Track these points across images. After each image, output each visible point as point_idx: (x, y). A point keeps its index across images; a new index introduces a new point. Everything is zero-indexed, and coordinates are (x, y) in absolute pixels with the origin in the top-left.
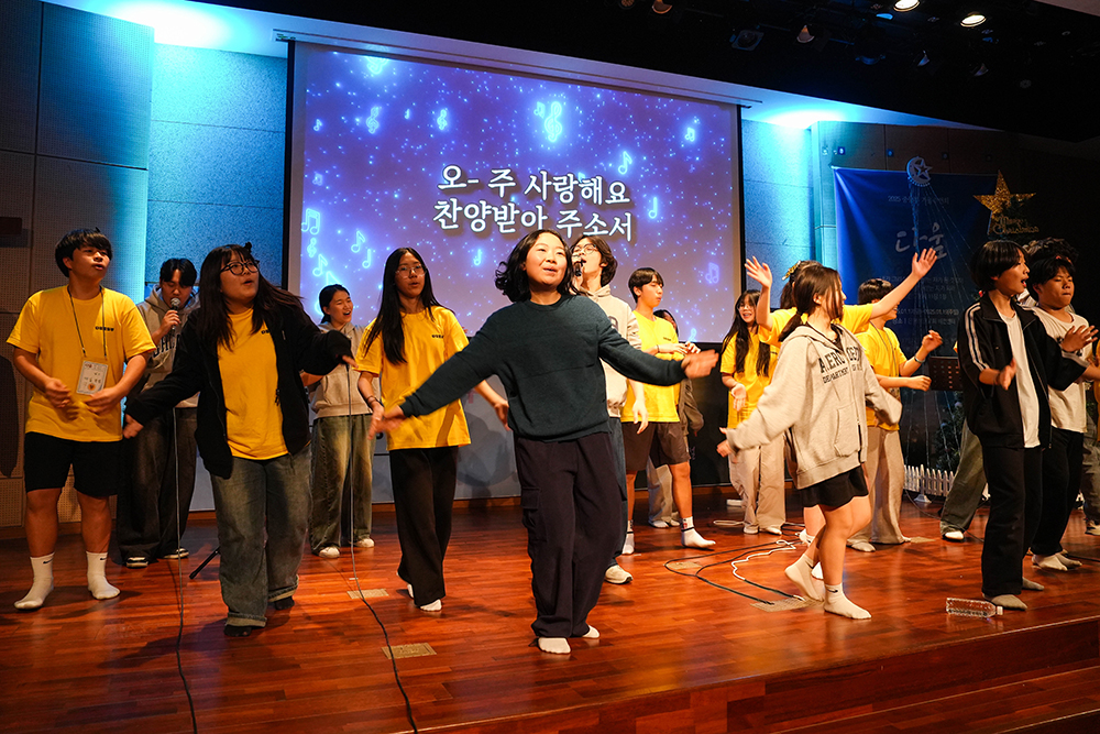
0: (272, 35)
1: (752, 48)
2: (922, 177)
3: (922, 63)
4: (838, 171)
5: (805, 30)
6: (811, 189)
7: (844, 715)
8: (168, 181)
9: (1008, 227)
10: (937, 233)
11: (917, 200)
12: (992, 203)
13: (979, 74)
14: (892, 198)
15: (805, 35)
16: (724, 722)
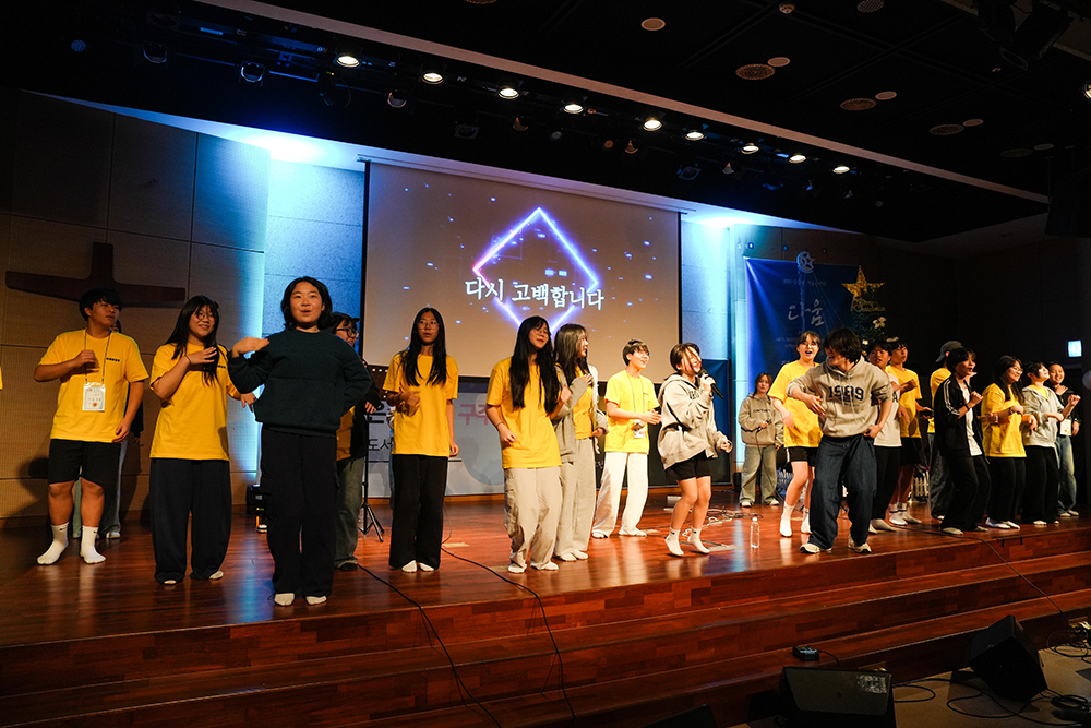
0: (356, 158)
2: (808, 266)
3: (809, 188)
4: (748, 260)
5: (729, 165)
6: (729, 273)
9: (864, 307)
10: (817, 307)
11: (803, 282)
12: (854, 289)
13: (847, 197)
14: (787, 281)
15: (729, 169)
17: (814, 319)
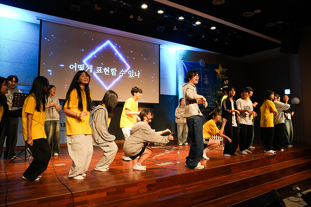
0: (35, 18)
1: (162, 31)
2: (203, 64)
3: (203, 37)
4: (183, 62)
5: (175, 27)
6: (177, 66)
7: (174, 187)
8: (3, 56)
9: (221, 77)
10: (206, 78)
11: (202, 69)
12: (218, 71)
13: (216, 40)
15: (175, 28)
16: (146, 189)
17: (205, 82)
